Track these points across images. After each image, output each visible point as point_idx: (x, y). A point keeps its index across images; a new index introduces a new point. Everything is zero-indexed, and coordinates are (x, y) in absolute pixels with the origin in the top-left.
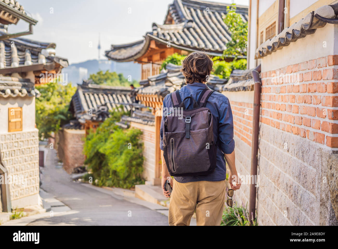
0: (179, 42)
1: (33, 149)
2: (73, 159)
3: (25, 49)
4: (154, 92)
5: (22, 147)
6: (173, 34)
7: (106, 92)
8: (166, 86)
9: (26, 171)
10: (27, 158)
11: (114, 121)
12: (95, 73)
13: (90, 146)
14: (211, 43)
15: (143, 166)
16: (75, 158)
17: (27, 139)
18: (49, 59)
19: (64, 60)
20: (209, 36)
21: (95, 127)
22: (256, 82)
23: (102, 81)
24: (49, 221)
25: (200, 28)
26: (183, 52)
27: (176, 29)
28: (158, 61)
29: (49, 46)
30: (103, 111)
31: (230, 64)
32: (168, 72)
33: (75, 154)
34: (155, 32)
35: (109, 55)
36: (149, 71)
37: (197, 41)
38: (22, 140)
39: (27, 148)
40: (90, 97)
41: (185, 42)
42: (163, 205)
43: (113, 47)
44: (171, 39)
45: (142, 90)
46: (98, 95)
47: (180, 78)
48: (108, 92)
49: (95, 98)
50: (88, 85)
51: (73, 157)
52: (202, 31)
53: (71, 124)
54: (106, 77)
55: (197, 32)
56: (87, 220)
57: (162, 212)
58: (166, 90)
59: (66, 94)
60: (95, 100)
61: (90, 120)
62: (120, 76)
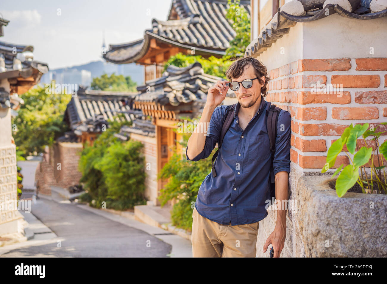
0: (184, 39)
1: (10, 168)
2: (70, 177)
4: (151, 99)
6: (177, 31)
7: (106, 98)
8: (165, 92)
11: (113, 132)
12: (98, 76)
13: (85, 161)
14: (221, 41)
15: (145, 184)
16: (72, 176)
18: (25, 64)
19: (44, 65)
20: (219, 33)
21: (92, 139)
23: (108, 86)
24: (25, 252)
25: (208, 23)
26: (188, 51)
27: (180, 25)
28: (162, 62)
29: (25, 49)
30: (101, 121)
32: (169, 75)
33: (71, 171)
34: (155, 30)
35: (107, 56)
36: (152, 74)
37: (204, 38)
40: (87, 105)
41: (190, 39)
42: (164, 229)
43: (111, 47)
44: (174, 36)
45: (139, 97)
46: (96, 102)
47: (182, 82)
48: (108, 99)
49: (93, 106)
50: (84, 91)
51: (69, 174)
52: (210, 26)
53: (67, 136)
54: (111, 80)
55: (204, 29)
56: (69, 250)
57: (160, 237)
58: (165, 96)
59: (61, 102)
60: (94, 108)
61: (86, 132)
62: (127, 79)
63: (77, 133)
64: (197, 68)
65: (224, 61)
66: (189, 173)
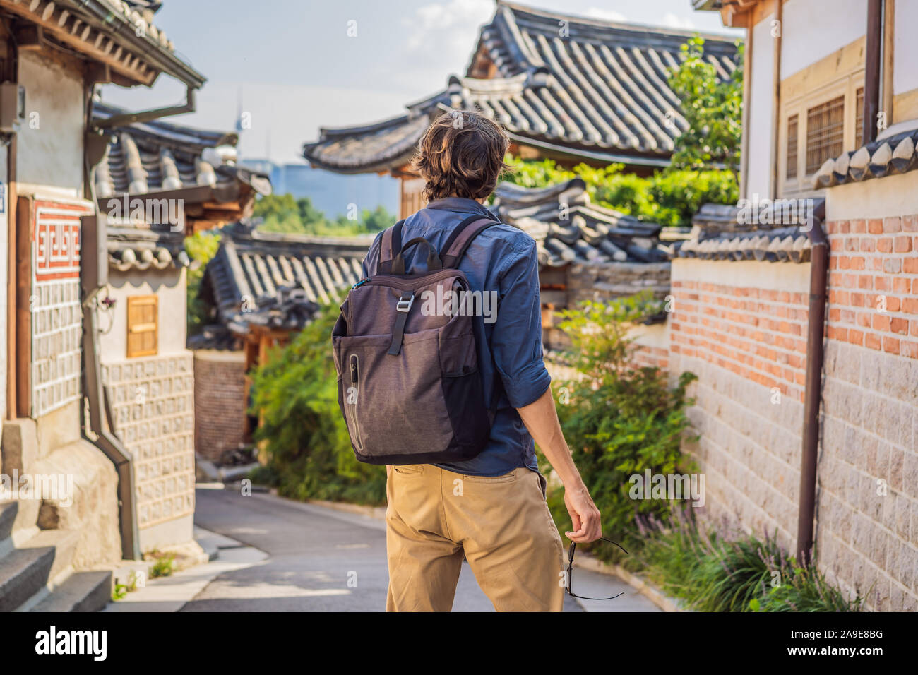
0: (518, 124)
1: (181, 401)
3: (159, 146)
5: (158, 397)
6: (501, 103)
7: (298, 251)
9: (167, 456)
10: (167, 423)
14: (599, 129)
17: (167, 376)
18: (223, 172)
19: (261, 176)
20: (591, 110)
21: (279, 343)
22: (816, 244)
25: (566, 87)
26: (524, 149)
27: (506, 91)
29: (222, 139)
30: (298, 301)
31: (649, 183)
32: (502, 204)
33: (216, 416)
34: (456, 100)
35: (315, 154)
37: (562, 122)
38: (157, 377)
39: (169, 399)
40: (255, 265)
43: (324, 133)
44: (497, 116)
46: (276, 259)
47: (543, 221)
48: (303, 251)
49: (268, 267)
50: (249, 233)
51: (212, 425)
52: (571, 95)
53: (208, 335)
55: (559, 100)
60: (270, 273)
61: (264, 325)
62: (302, 205)
63: (237, 327)
64: (575, 191)
65: (607, 176)
66: (595, 420)
